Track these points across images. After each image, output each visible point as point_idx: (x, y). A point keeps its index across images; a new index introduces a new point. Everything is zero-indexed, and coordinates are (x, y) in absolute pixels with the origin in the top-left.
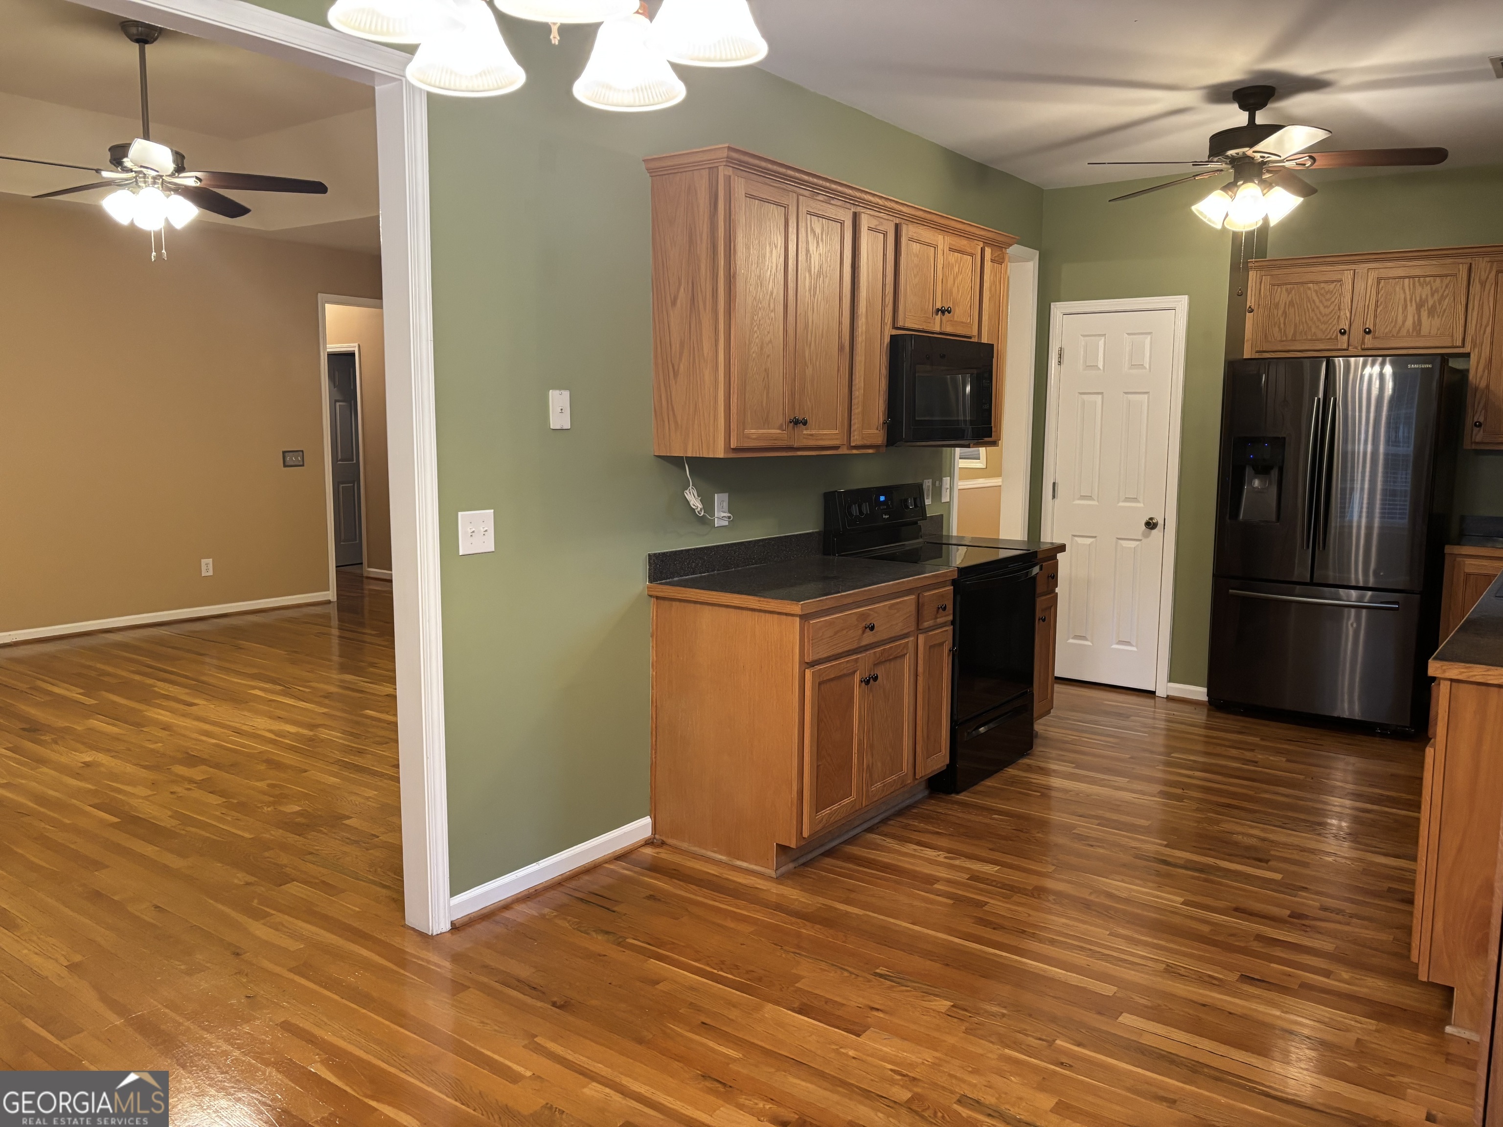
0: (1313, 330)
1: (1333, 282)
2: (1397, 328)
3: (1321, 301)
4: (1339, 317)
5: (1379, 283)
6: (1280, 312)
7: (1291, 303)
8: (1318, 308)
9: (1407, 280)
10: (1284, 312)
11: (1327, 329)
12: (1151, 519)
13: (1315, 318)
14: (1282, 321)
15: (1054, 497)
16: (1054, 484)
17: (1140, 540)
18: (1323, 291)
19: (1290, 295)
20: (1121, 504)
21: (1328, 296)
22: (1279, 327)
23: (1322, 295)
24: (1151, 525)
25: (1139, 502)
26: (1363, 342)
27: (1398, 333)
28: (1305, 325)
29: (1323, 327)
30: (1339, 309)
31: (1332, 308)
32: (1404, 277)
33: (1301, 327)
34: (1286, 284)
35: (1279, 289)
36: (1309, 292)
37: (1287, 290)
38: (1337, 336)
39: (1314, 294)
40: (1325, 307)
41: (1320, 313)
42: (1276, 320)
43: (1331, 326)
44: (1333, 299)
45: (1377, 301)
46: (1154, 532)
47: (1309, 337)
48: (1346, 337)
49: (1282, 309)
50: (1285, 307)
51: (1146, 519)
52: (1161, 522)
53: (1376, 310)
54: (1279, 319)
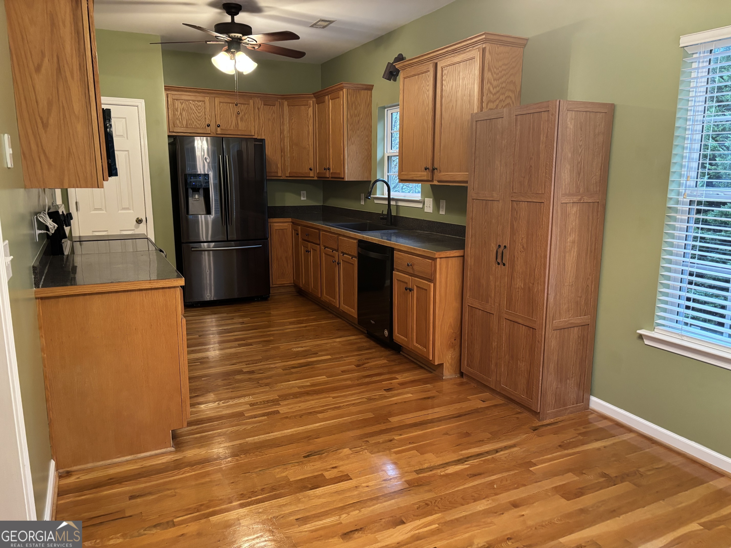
0: (195, 123)
1: (200, 101)
2: (229, 126)
3: (196, 110)
4: (205, 118)
5: (220, 104)
6: (179, 114)
7: (183, 109)
8: (195, 113)
9: (231, 104)
10: (181, 113)
11: (200, 123)
12: (138, 219)
13: (195, 118)
14: (180, 118)
15: (77, 210)
16: (76, 203)
17: (134, 230)
18: (197, 105)
19: (182, 105)
20: (120, 212)
21: (200, 108)
22: (179, 120)
23: (197, 107)
24: (139, 221)
25: (130, 210)
26: (216, 130)
27: (230, 127)
28: (191, 121)
29: (199, 122)
30: (205, 114)
31: (202, 113)
32: (230, 103)
33: (189, 121)
34: (180, 100)
35: (177, 102)
36: (191, 105)
37: (180, 102)
38: (205, 127)
39: (193, 106)
40: (199, 113)
41: (197, 116)
42: (177, 117)
43: (202, 122)
44: (201, 110)
45: (220, 113)
46: (141, 225)
47: (194, 127)
48: (209, 128)
49: (180, 112)
50: (181, 111)
51: (135, 219)
52: (144, 220)
53: (220, 116)
54: (179, 116)
